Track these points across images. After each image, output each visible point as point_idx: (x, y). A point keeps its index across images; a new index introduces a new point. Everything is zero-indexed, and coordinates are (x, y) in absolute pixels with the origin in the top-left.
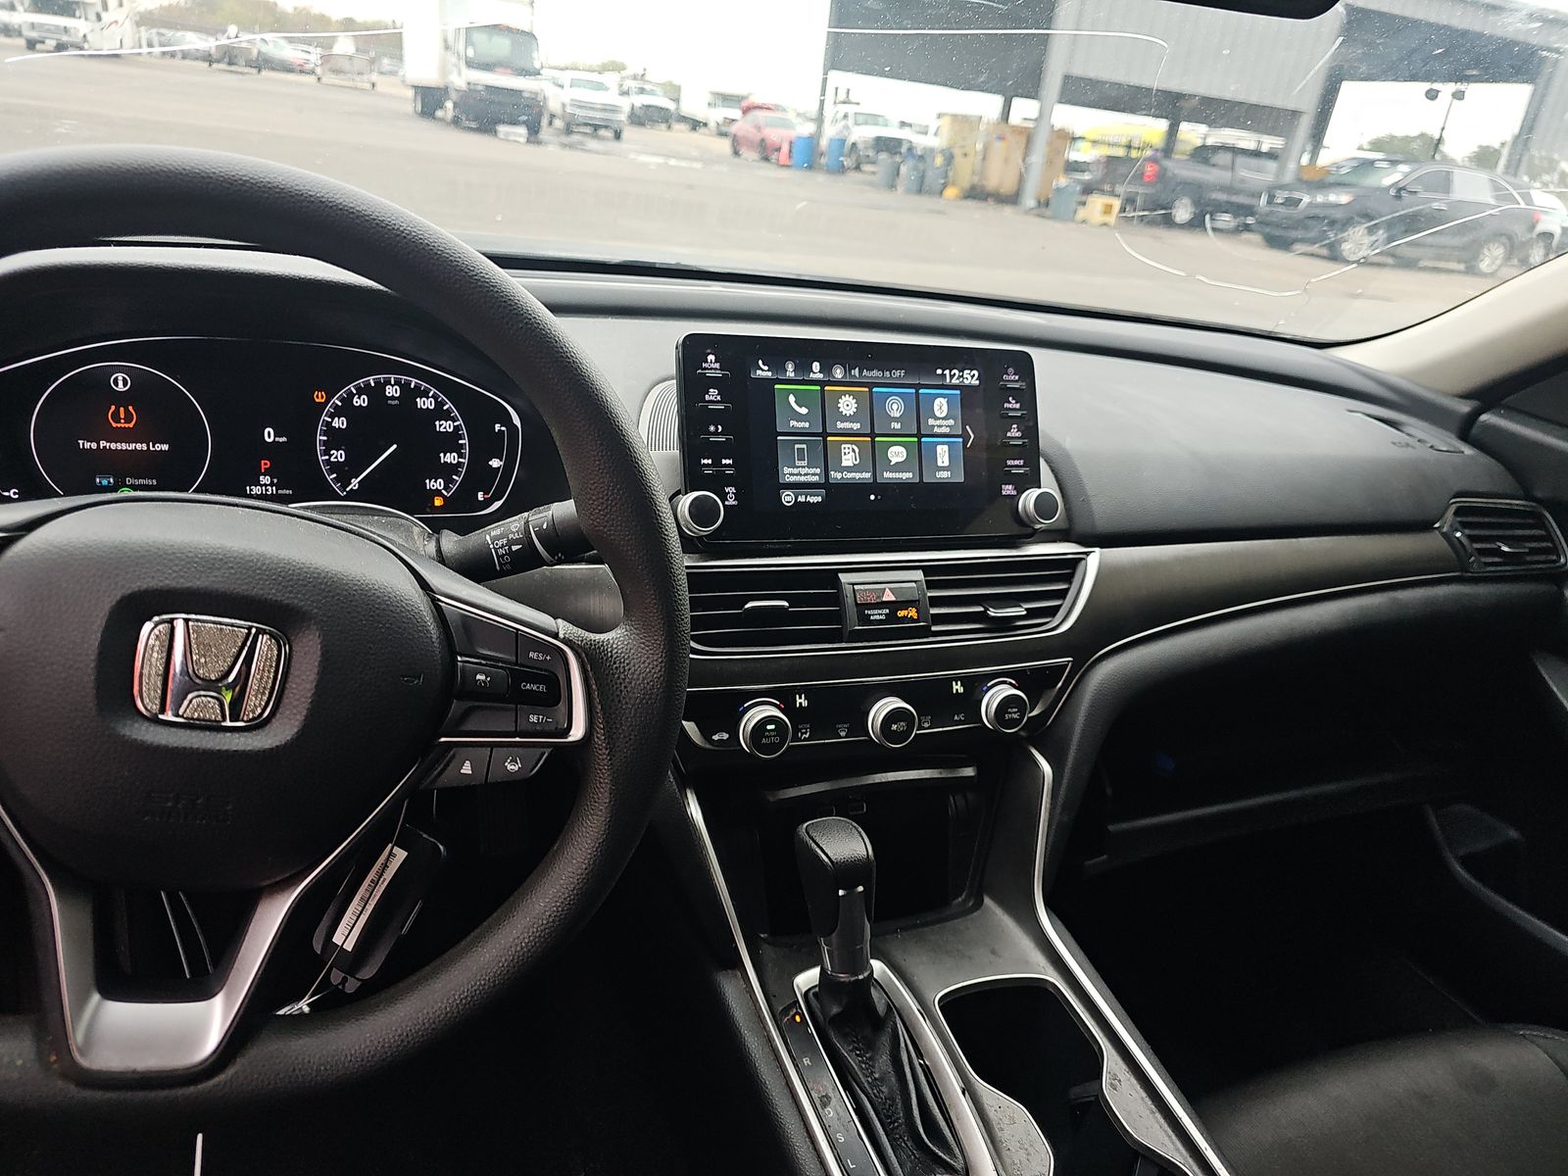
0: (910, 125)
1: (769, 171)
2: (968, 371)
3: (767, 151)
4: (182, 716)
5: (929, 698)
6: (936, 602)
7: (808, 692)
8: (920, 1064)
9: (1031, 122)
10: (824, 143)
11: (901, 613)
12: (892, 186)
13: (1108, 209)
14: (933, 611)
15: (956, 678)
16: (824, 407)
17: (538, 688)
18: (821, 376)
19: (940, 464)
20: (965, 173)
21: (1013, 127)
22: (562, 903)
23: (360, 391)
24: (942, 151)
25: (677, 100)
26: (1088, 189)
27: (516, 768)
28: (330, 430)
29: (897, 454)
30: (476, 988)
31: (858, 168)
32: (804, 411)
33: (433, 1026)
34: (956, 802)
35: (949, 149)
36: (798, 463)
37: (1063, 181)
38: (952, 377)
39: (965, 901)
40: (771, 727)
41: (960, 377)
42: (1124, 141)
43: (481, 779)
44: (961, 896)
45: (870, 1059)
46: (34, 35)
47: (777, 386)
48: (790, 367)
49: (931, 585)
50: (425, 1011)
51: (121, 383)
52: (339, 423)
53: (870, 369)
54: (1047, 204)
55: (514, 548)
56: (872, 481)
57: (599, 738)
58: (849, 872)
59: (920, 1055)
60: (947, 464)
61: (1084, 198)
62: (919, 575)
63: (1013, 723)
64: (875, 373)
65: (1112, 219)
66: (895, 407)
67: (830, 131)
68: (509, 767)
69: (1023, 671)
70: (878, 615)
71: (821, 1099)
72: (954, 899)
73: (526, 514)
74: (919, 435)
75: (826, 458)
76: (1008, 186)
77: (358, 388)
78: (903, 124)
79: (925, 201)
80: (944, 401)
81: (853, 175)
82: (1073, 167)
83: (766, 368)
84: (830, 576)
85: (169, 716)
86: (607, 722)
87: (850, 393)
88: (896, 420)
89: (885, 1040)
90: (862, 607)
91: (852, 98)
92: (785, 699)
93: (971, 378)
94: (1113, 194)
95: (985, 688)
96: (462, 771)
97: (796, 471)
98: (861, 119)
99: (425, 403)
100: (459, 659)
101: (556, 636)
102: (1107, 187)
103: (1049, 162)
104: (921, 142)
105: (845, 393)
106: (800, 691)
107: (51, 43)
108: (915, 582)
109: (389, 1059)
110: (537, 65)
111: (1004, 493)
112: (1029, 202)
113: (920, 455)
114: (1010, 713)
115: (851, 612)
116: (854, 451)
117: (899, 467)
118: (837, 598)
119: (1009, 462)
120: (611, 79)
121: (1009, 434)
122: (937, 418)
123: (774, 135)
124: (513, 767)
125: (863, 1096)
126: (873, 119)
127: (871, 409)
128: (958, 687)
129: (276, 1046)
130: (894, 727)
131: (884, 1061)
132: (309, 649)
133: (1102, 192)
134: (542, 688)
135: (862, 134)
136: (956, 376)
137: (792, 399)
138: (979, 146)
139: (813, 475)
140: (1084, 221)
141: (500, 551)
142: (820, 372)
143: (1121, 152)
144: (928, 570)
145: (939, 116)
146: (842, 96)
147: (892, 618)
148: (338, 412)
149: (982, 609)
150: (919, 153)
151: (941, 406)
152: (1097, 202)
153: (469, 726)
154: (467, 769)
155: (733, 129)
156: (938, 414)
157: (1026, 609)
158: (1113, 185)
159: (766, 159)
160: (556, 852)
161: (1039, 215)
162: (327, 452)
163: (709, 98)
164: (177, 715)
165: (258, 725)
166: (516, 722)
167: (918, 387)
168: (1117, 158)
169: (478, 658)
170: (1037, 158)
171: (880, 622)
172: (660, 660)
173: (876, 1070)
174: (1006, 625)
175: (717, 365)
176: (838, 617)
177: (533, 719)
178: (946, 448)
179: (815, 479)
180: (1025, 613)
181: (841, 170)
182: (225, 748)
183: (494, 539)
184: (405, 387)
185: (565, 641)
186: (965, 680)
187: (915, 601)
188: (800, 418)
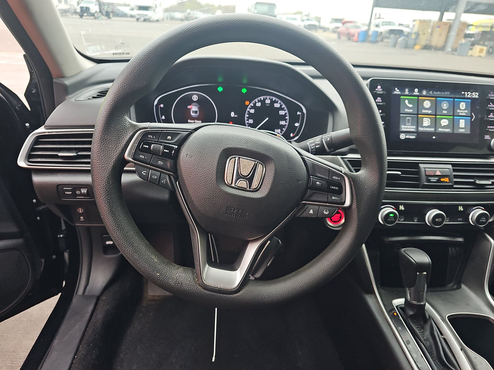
0: (402, 25)
1: (350, 43)
2: (475, 93)
3: (350, 36)
4: (236, 186)
5: (451, 211)
6: (456, 177)
7: (404, 204)
8: (442, 337)
9: (452, 21)
10: (370, 33)
11: (442, 180)
12: (394, 46)
13: (481, 51)
14: (455, 180)
15: (461, 205)
16: (418, 104)
17: (336, 188)
18: (418, 94)
19: (461, 126)
20: (423, 41)
21: (444, 22)
22: (339, 258)
23: (259, 101)
24: (415, 33)
25: (319, 22)
26: (473, 44)
27: (327, 213)
28: (249, 113)
29: (445, 122)
30: (311, 281)
31: (382, 40)
32: (411, 106)
33: (298, 290)
34: (452, 251)
35: (418, 32)
36: (407, 124)
37: (463, 41)
38: (468, 95)
39: (453, 286)
40: (391, 215)
41: (471, 95)
42: (490, 25)
43: (315, 216)
44: (451, 283)
45: (423, 332)
46: (138, 17)
47: (401, 97)
48: (407, 90)
49: (454, 170)
50: (295, 285)
51: (195, 98)
52: (252, 111)
53: (437, 91)
54: (456, 50)
55: (317, 147)
56: (434, 132)
57: (354, 206)
58: (421, 267)
59: (442, 334)
60: (463, 126)
61: (471, 47)
62: (450, 166)
63: (482, 223)
64: (438, 93)
65: (483, 54)
66: (445, 105)
67: (373, 28)
68: (325, 213)
69: (487, 205)
70: (433, 179)
71: (407, 341)
72: (448, 284)
73: (321, 136)
74: (454, 116)
75: (418, 122)
76: (440, 44)
77: (258, 100)
78: (400, 25)
79: (408, 51)
80: (464, 104)
81: (380, 43)
82: (467, 36)
83: (398, 91)
84: (416, 165)
85: (233, 185)
86: (357, 201)
87: (428, 100)
88: (445, 110)
89: (428, 327)
90: (428, 176)
91: (381, 17)
92: (396, 206)
93: (475, 95)
94: (484, 45)
95: (472, 210)
96: (310, 212)
97: (406, 127)
98: (384, 23)
99: (277, 105)
100: (311, 177)
101: (341, 172)
102: (482, 43)
103: (458, 35)
104: (406, 30)
105: (426, 100)
106: (402, 204)
107: (142, 19)
108: (448, 169)
109: (285, 298)
110: (275, 14)
111: (485, 138)
112: (449, 49)
113: (454, 124)
114: (482, 219)
115: (424, 178)
116: (428, 120)
117: (444, 127)
118: (418, 173)
119: (488, 127)
120: (298, 17)
121: (489, 116)
122: (461, 110)
123: (352, 31)
124: (326, 213)
125: (421, 344)
126: (390, 23)
127: (436, 106)
128: (461, 208)
129: (253, 288)
130: (437, 220)
131: (427, 333)
132: (271, 169)
133: (479, 44)
134: (337, 188)
135: (383, 29)
136: (469, 95)
137: (407, 101)
138: (430, 31)
139: (412, 128)
140: (471, 56)
141: (312, 148)
142: (418, 92)
143: (488, 29)
144: (453, 165)
145: (414, 21)
146: (378, 16)
147: (439, 181)
148: (252, 108)
149: (473, 181)
150: (406, 34)
151: (463, 105)
152: (477, 48)
153: (313, 199)
154: (311, 212)
155: (339, 30)
156: (461, 108)
157: (492, 182)
158: (484, 42)
159: (349, 39)
160: (336, 242)
161: (452, 54)
162: (248, 120)
163: (330, 20)
164: (235, 186)
165: (256, 190)
166: (328, 198)
167: (454, 98)
168: (487, 32)
169: (317, 177)
170: (453, 34)
171: (434, 182)
172: (377, 182)
173: (425, 336)
174: (482, 187)
175: (381, 90)
176: (418, 179)
177: (333, 198)
178: (464, 121)
179: (413, 130)
180: (491, 183)
181: (376, 42)
182: (248, 196)
183: (310, 144)
184: (271, 100)
185: (345, 174)
186: (464, 206)
187: (448, 176)
188: (409, 108)
